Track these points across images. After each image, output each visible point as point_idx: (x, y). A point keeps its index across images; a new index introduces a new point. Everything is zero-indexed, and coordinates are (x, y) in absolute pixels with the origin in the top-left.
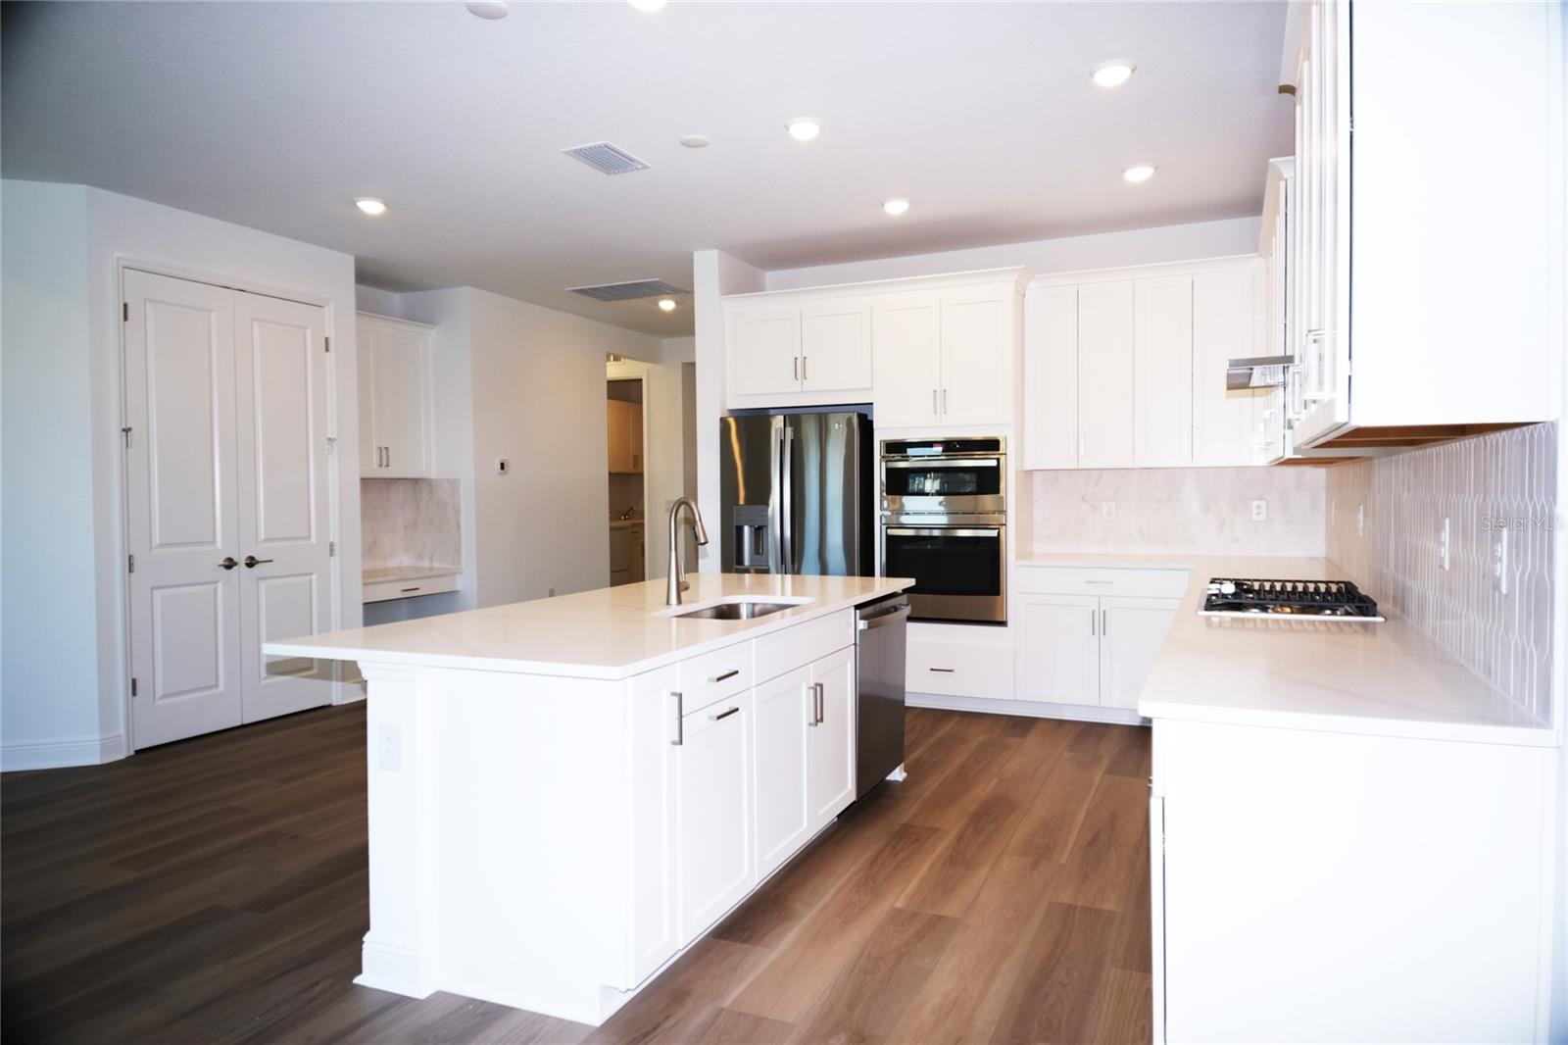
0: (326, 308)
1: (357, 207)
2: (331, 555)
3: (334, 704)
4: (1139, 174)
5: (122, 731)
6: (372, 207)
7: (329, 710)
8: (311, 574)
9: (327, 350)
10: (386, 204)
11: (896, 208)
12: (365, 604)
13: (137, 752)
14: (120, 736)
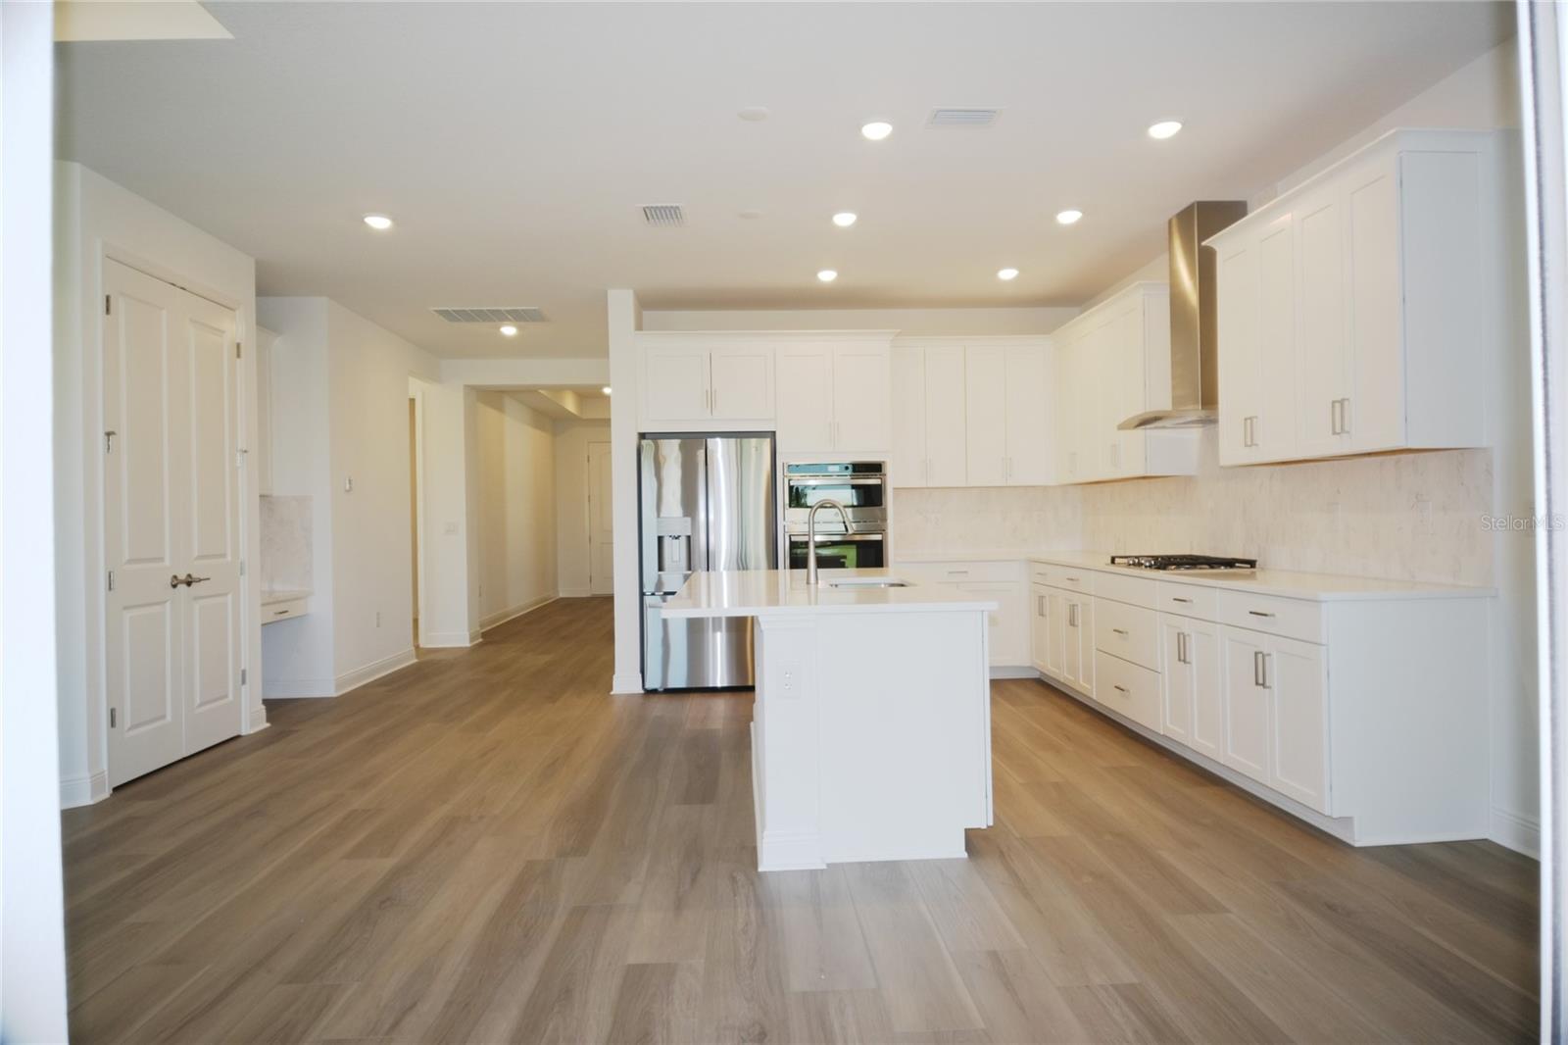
0: (237, 312)
1: (365, 223)
2: (241, 574)
3: (244, 733)
4: (1008, 274)
5: (105, 767)
6: (379, 223)
7: (239, 740)
8: (226, 594)
9: (239, 356)
10: (393, 220)
11: (827, 276)
12: (263, 625)
13: (116, 789)
14: (103, 772)
